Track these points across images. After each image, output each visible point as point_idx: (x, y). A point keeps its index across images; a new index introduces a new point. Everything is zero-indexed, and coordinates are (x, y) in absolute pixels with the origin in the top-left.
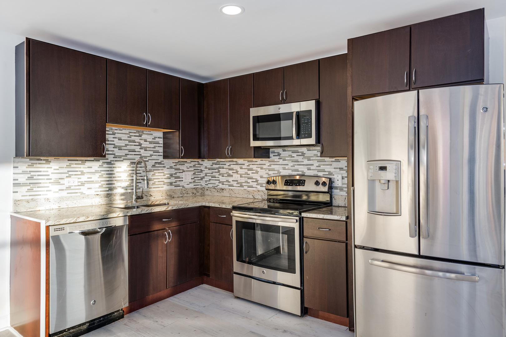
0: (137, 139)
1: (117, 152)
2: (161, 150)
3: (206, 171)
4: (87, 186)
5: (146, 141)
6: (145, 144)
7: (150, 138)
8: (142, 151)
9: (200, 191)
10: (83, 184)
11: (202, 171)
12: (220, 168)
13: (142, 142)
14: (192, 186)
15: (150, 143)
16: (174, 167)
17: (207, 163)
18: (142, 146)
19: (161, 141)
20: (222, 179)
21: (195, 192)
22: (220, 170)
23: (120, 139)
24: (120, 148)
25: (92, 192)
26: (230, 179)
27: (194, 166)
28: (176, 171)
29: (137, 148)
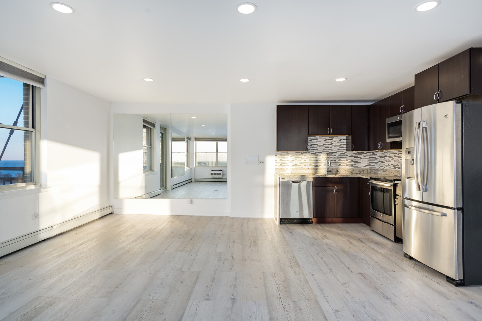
0: (330, 141)
1: (319, 148)
2: (345, 146)
3: (380, 159)
4: (304, 164)
5: (335, 142)
6: (334, 144)
7: (337, 140)
8: (333, 147)
9: (374, 171)
10: (302, 163)
11: (376, 159)
12: (385, 156)
13: (333, 142)
14: (368, 167)
15: (338, 143)
16: (354, 156)
17: (379, 153)
18: (333, 144)
19: (345, 141)
20: (386, 163)
21: (369, 171)
22: (385, 157)
23: (320, 142)
24: (320, 146)
25: (306, 167)
26: (390, 163)
27: (370, 155)
28: (355, 158)
29: (330, 146)
